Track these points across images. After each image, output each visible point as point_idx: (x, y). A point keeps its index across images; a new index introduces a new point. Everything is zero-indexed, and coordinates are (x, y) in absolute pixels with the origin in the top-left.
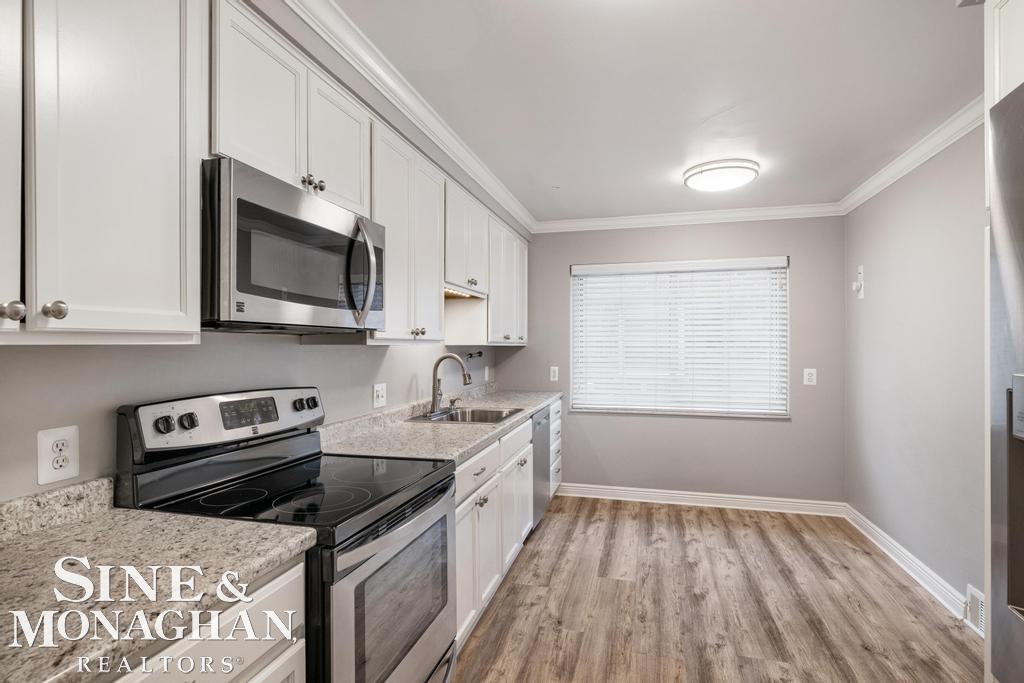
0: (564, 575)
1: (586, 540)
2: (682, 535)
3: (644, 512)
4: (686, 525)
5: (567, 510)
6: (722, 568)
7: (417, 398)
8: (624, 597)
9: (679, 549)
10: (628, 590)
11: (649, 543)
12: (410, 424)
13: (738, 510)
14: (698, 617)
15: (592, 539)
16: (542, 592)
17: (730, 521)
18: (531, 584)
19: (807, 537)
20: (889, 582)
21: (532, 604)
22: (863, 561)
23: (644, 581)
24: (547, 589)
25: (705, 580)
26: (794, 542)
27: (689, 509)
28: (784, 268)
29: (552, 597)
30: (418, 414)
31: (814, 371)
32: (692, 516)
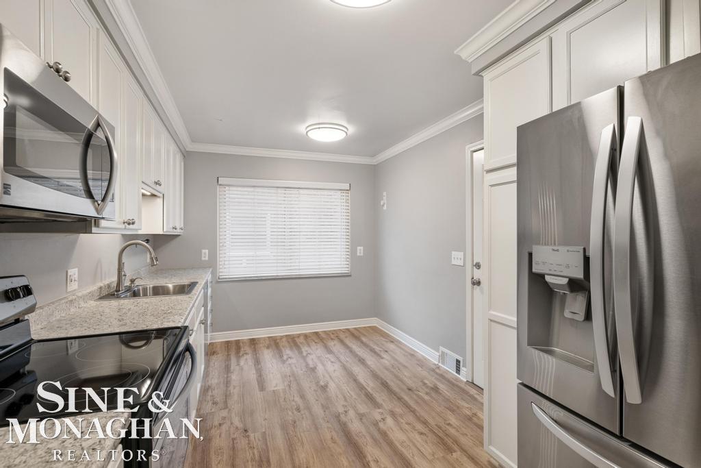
0: (236, 398)
1: (242, 369)
2: (300, 353)
3: (272, 343)
4: (301, 345)
5: (220, 352)
6: (330, 367)
7: (101, 281)
8: (282, 400)
9: (302, 361)
10: (282, 395)
11: (284, 362)
12: (98, 303)
13: (325, 331)
14: (328, 399)
15: (246, 368)
16: (224, 413)
17: (323, 338)
18: (213, 410)
19: (364, 339)
20: (406, 354)
21: (220, 425)
22: (392, 346)
23: (290, 386)
24: (227, 410)
25: (324, 376)
26: (359, 343)
27: (299, 336)
28: (347, 190)
29: (233, 415)
30: (105, 293)
31: (362, 248)
32: (302, 340)
